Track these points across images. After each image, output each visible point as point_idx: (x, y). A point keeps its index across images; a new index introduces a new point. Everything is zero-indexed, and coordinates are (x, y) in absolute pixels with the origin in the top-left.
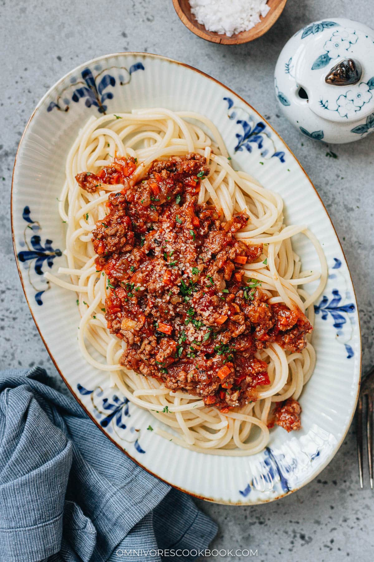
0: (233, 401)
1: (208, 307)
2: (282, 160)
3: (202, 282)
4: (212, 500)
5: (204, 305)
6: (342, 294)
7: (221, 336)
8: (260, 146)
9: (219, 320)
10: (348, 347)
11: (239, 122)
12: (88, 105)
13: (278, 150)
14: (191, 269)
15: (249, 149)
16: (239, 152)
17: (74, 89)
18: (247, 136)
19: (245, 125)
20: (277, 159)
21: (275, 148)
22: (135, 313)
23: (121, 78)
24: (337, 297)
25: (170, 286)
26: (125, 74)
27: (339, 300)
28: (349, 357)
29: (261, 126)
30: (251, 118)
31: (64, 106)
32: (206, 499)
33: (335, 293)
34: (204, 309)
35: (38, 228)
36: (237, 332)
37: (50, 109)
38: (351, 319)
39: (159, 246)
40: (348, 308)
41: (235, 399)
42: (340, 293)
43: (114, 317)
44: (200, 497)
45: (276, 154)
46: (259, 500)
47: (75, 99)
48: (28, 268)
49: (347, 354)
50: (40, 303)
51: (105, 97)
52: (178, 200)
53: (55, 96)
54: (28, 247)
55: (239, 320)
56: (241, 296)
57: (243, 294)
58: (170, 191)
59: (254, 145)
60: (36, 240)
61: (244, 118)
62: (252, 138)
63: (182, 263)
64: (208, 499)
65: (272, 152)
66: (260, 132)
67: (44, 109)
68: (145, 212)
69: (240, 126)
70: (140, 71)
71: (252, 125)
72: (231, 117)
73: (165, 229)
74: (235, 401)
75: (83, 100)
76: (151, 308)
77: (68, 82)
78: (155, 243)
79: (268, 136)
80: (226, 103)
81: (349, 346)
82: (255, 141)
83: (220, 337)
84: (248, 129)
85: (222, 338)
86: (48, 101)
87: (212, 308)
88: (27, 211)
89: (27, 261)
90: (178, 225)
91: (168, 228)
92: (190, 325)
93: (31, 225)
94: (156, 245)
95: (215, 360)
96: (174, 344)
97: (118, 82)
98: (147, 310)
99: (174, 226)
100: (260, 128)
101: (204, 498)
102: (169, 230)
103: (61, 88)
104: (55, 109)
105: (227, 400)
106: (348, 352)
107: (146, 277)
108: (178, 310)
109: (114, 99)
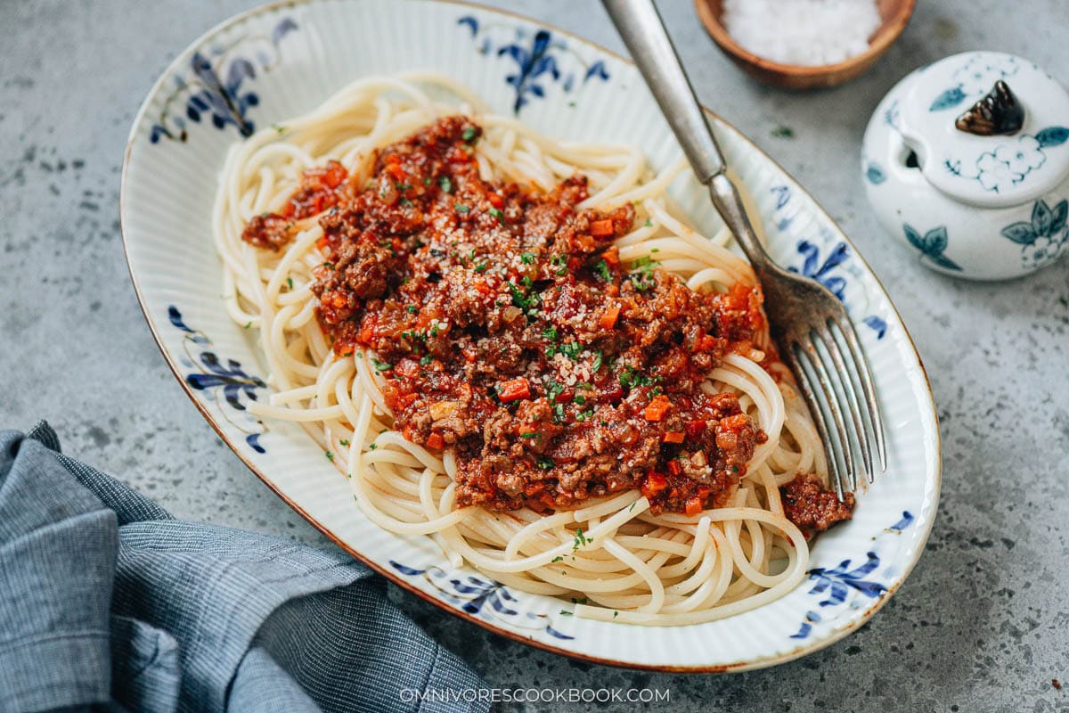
0: (698, 468)
1: (576, 306)
2: (605, 76)
3: (547, 272)
4: (744, 664)
5: (567, 305)
6: (816, 241)
7: (622, 357)
8: (556, 75)
9: (606, 317)
10: (871, 320)
11: (501, 52)
12: (219, 123)
13: (591, 62)
14: (518, 258)
15: (538, 92)
16: (524, 110)
17: (184, 97)
18: (527, 69)
19: (514, 51)
20: (595, 79)
21: (583, 63)
22: (447, 387)
23: (263, 58)
24: (809, 253)
25: (492, 295)
26: (266, 47)
27: (815, 255)
28: (881, 335)
29: (543, 38)
30: (520, 34)
31: (176, 132)
32: (730, 666)
33: (803, 247)
34: (571, 312)
35: (206, 341)
36: (649, 335)
37: (155, 139)
38: (851, 270)
39: (444, 259)
40: (837, 257)
41: (700, 464)
42: (811, 242)
43: (410, 411)
44: (716, 667)
45: (591, 72)
46: (835, 631)
47: (193, 115)
48: (213, 399)
49: (876, 333)
50: (260, 450)
51: (245, 102)
52: (446, 186)
53: (156, 112)
54: (200, 368)
55: (642, 314)
56: (630, 288)
57: (632, 285)
58: (425, 169)
59: (545, 80)
60: (211, 359)
61: (508, 39)
62: (536, 67)
63: (498, 262)
64: (734, 665)
65: (580, 72)
66: (544, 48)
67: (145, 139)
68: (395, 212)
69: (507, 58)
70: (292, 35)
71: (527, 44)
72: (485, 50)
73: (442, 230)
74: (703, 467)
75: (206, 117)
76: (472, 362)
77: (172, 86)
78: (434, 256)
79: (563, 47)
80: (466, 29)
81: (872, 317)
82: (543, 69)
83: (621, 361)
84: (521, 56)
85: (627, 360)
86: (148, 126)
87: (584, 306)
88: (174, 313)
89: (207, 389)
90: (464, 215)
91: (447, 225)
92: (559, 357)
93: (192, 336)
94: (438, 259)
95: (630, 399)
96: (542, 402)
97: (259, 69)
98: (469, 367)
99: (458, 222)
100: (542, 42)
101: (725, 667)
102: (450, 230)
103: (163, 97)
104: (163, 138)
105: (687, 469)
106: (875, 328)
107: (442, 305)
108: (525, 338)
109: (263, 103)
